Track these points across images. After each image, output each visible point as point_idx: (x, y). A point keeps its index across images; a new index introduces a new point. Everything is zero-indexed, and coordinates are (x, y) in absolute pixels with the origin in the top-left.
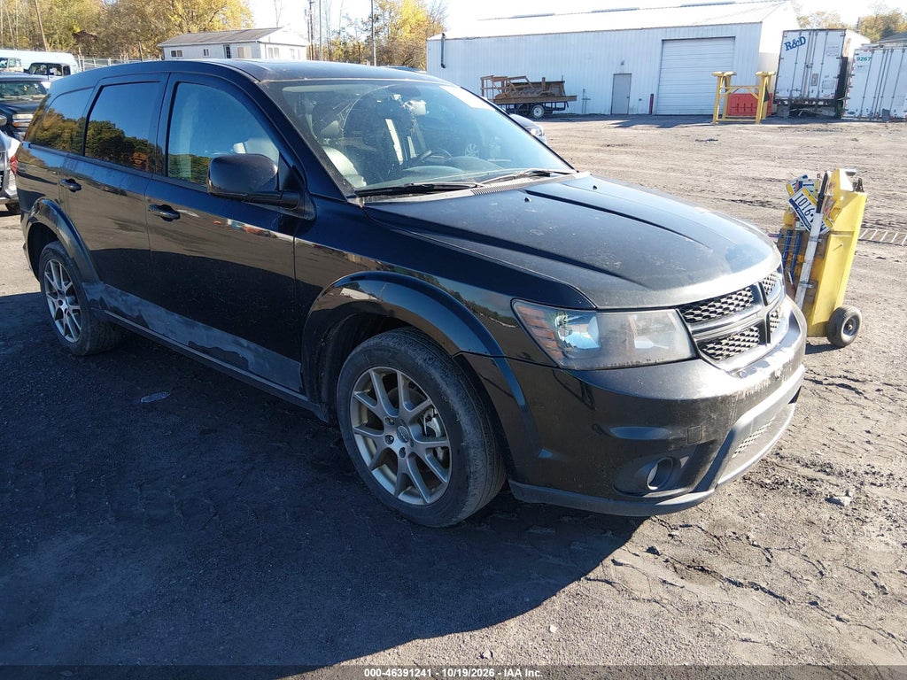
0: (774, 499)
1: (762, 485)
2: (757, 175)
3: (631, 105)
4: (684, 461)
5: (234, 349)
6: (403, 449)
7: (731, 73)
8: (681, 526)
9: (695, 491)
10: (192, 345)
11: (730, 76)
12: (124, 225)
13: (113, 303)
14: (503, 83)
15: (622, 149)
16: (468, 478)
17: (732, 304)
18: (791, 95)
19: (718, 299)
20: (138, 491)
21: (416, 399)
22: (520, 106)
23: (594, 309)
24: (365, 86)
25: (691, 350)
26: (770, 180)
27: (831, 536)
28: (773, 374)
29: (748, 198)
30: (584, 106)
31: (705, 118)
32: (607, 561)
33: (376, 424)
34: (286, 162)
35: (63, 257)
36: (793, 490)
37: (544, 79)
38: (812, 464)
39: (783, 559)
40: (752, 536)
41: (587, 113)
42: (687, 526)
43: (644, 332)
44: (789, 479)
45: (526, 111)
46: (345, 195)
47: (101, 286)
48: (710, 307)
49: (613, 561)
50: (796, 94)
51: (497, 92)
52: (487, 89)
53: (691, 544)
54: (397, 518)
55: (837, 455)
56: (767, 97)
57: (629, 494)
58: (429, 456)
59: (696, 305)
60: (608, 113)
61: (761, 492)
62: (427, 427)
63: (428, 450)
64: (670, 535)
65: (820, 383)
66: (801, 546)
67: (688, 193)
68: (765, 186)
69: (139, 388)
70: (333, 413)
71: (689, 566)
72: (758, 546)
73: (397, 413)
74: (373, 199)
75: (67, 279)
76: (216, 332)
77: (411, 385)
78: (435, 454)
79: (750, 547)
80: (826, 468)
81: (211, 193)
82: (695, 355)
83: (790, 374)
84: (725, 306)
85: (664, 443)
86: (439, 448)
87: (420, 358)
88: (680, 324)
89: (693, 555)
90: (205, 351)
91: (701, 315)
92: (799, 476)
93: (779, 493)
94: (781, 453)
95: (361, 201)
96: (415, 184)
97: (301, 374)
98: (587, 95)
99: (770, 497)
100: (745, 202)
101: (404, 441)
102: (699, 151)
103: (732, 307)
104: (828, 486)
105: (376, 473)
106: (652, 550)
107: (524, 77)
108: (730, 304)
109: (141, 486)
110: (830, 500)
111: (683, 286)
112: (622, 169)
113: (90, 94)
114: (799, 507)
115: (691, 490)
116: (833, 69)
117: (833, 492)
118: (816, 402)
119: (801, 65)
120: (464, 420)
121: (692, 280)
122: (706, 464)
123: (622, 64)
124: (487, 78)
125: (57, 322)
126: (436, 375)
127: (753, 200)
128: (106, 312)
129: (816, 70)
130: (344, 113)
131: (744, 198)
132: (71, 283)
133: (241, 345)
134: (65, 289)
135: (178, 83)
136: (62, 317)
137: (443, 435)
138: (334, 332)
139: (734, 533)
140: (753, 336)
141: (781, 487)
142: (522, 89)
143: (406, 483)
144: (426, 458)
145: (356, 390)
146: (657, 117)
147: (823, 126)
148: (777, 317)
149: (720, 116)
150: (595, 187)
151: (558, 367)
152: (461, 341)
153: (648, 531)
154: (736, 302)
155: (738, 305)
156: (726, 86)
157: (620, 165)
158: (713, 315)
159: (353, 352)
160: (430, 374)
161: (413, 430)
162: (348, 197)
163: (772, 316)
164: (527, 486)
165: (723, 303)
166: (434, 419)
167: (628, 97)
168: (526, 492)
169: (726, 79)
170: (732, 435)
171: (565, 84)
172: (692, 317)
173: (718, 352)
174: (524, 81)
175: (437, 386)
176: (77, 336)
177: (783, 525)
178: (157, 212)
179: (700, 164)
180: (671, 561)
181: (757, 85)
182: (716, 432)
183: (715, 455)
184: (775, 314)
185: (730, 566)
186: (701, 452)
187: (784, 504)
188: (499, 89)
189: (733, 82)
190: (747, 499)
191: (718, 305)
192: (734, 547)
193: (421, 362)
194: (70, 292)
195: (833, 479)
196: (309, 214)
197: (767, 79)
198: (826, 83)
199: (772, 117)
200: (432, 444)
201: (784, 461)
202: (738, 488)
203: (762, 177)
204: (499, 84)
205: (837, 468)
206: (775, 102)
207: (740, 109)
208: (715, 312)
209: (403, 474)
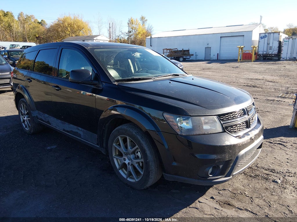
0: (254, 181)
1: (251, 176)
2: (252, 78)
3: (211, 57)
4: (221, 166)
5: (76, 131)
6: (129, 163)
7: (243, 46)
8: (222, 190)
9: (225, 177)
10: (64, 130)
11: (243, 47)
12: (47, 94)
13: (40, 117)
14: (170, 51)
15: (208, 70)
16: (149, 172)
17: (236, 115)
18: (263, 53)
19: (231, 113)
20: (43, 177)
21: (133, 146)
22: (175, 57)
23: (189, 116)
24: (120, 49)
25: (222, 129)
26: (256, 79)
27: (274, 193)
28: (251, 138)
29: (249, 85)
30: (196, 58)
31: (235, 61)
32: (197, 201)
33: (120, 155)
34: (94, 72)
35: (26, 103)
36: (261, 178)
37: (183, 49)
38: (268, 169)
39: (257, 201)
40: (246, 193)
41: (197, 59)
42: (224, 190)
43: (206, 123)
44: (260, 174)
45: (177, 59)
46: (112, 81)
47: (37, 112)
48: (228, 115)
49: (199, 201)
50: (265, 53)
51: (168, 54)
52: (165, 52)
53: (226, 196)
54: (127, 186)
55: (277, 166)
56: (255, 54)
57: (202, 177)
58: (137, 165)
59: (224, 115)
60: (204, 59)
61: (250, 179)
62: (137, 155)
63: (137, 163)
64: (219, 193)
65: (272, 143)
66: (263, 196)
67: (229, 83)
68: (255, 81)
69: (47, 144)
70: (107, 151)
71: (224, 203)
72: (248, 196)
73: (127, 151)
74: (121, 82)
75: (26, 110)
76: (72, 125)
77: (132, 141)
78: (139, 164)
79: (246, 197)
80: (273, 171)
81: (70, 81)
82: (224, 131)
83: (258, 138)
84: (234, 115)
85: (214, 160)
86: (140, 162)
87: (134, 132)
88: (218, 120)
89: (226, 199)
90: (68, 132)
91: (225, 118)
92: (263, 173)
93: (256, 179)
94: (258, 166)
95: (117, 83)
96: (134, 78)
97: (97, 138)
98: (197, 54)
99: (253, 180)
100: (248, 86)
101: (129, 160)
102: (233, 71)
103: (236, 116)
104: (273, 177)
105: (120, 171)
106: (212, 198)
107: (177, 49)
108: (235, 115)
109: (44, 175)
110: (274, 181)
111: (219, 108)
112: (208, 76)
113: (36, 53)
114: (263, 183)
115: (224, 176)
116: (276, 45)
117: (275, 178)
118: (270, 149)
119: (266, 44)
120: (148, 152)
121: (223, 107)
122: (228, 167)
123: (208, 44)
124: (165, 49)
125: (23, 124)
126: (139, 138)
127: (251, 85)
128: (38, 120)
129: (271, 45)
130: (113, 57)
131: (248, 85)
132: (28, 111)
133: (79, 130)
134: (26, 113)
135: (62, 49)
136: (25, 122)
137: (142, 158)
138: (107, 124)
139: (241, 192)
140: (244, 125)
141: (257, 177)
142: (176, 52)
143: (130, 175)
144: (136, 165)
145: (114, 143)
146: (220, 60)
147: (274, 63)
148: (253, 119)
149: (240, 60)
150: (193, 79)
151: (178, 134)
152: (147, 126)
153: (211, 191)
154: (238, 114)
155: (238, 115)
156: (242, 50)
157: (207, 75)
158: (229, 118)
159: (114, 131)
160: (137, 138)
161: (132, 156)
162: (113, 82)
163: (251, 119)
164: (169, 175)
165: (233, 114)
166: (139, 153)
167: (210, 55)
168: (169, 177)
169: (242, 48)
170: (237, 158)
171: (190, 51)
172: (222, 118)
173: (232, 130)
174: (177, 50)
175: (139, 141)
176: (29, 128)
177: (257, 190)
178: (54, 88)
179: (233, 75)
180: (218, 201)
181: (252, 50)
182: (231, 157)
183: (232, 165)
184: (252, 119)
185: (238, 203)
186: (227, 164)
187: (258, 183)
188: (169, 52)
189: (244, 49)
190: (245, 181)
191: (231, 115)
192: (240, 197)
193: (134, 133)
194: (27, 114)
195: (275, 174)
196: (101, 87)
197: (255, 48)
198: (275, 49)
199: (257, 60)
200: (138, 161)
201: (259, 168)
202: (242, 177)
203: (254, 78)
204: (169, 51)
205: (276, 171)
206: (258, 55)
207: (246, 57)
208: (230, 117)
209: (129, 171)
